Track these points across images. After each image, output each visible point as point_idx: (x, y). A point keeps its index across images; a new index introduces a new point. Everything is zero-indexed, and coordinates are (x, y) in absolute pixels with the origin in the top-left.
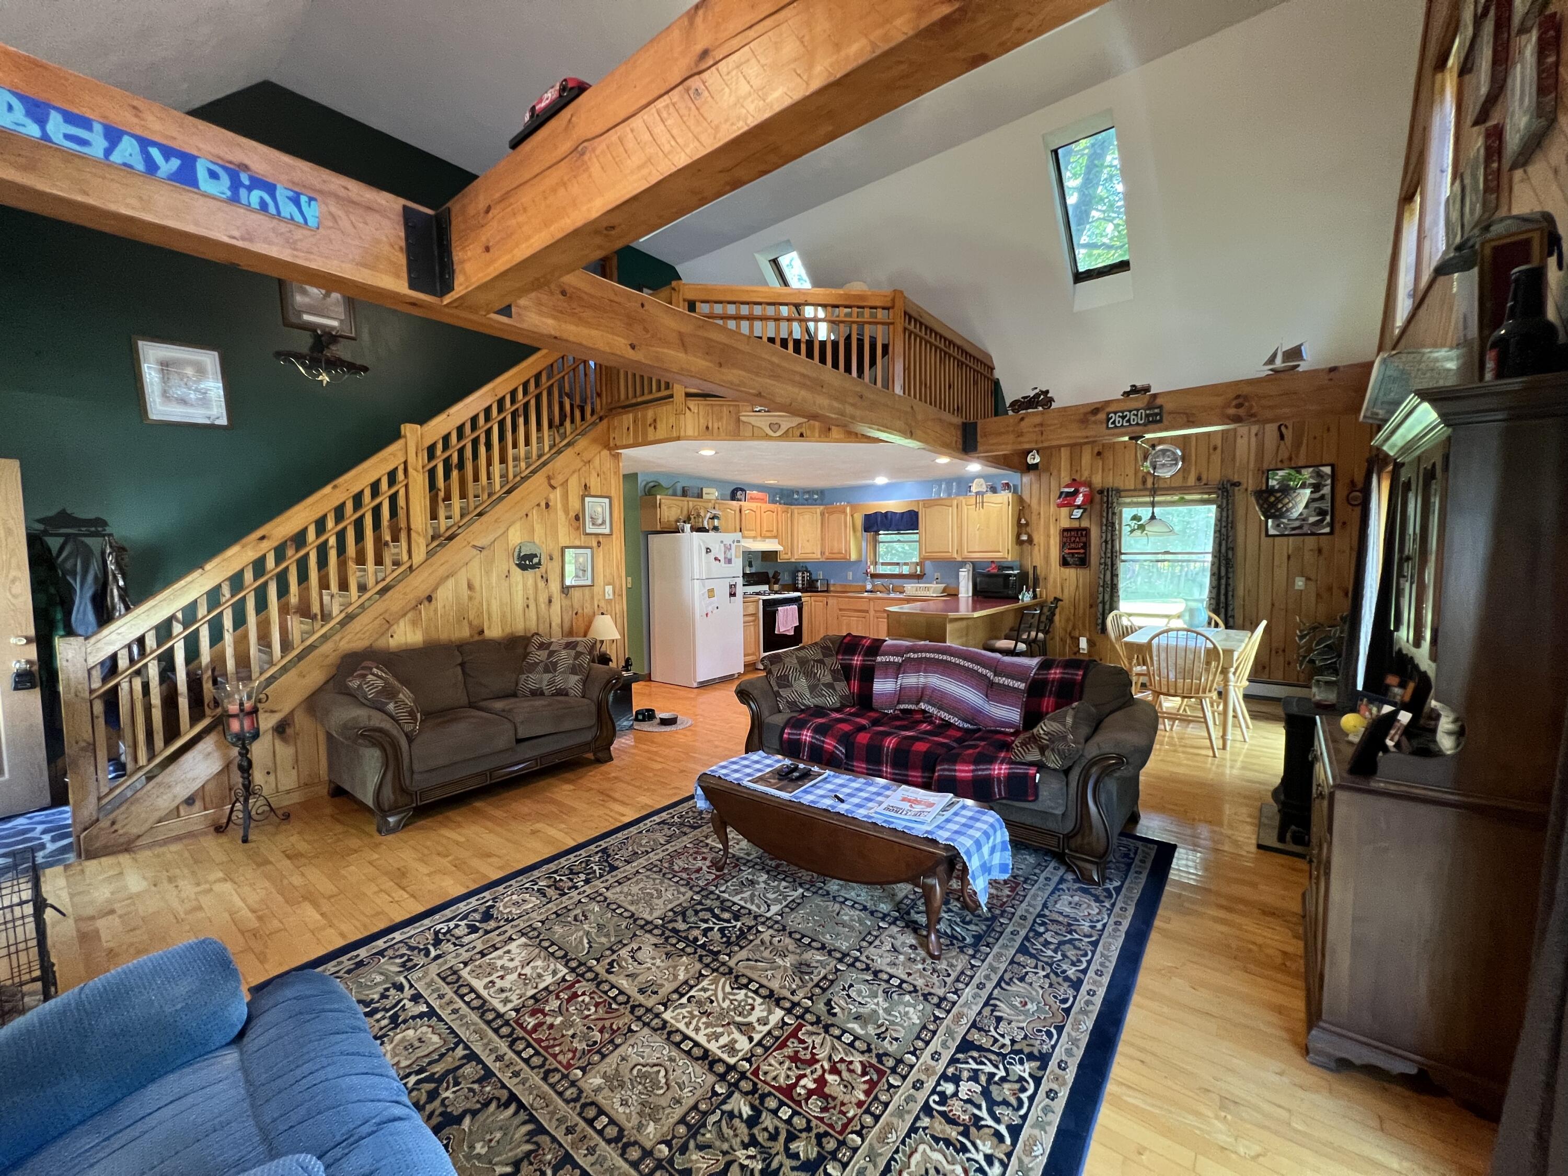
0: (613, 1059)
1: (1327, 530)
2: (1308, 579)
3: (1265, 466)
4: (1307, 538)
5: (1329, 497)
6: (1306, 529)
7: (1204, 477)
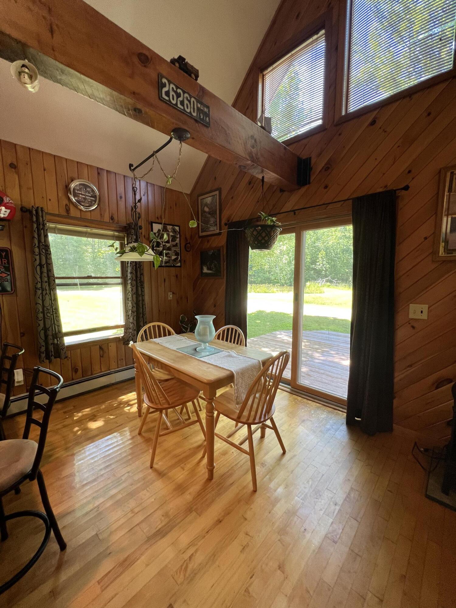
1: (179, 264)
2: (173, 293)
3: (150, 220)
4: (171, 268)
5: (179, 245)
6: (171, 264)
7: (115, 217)
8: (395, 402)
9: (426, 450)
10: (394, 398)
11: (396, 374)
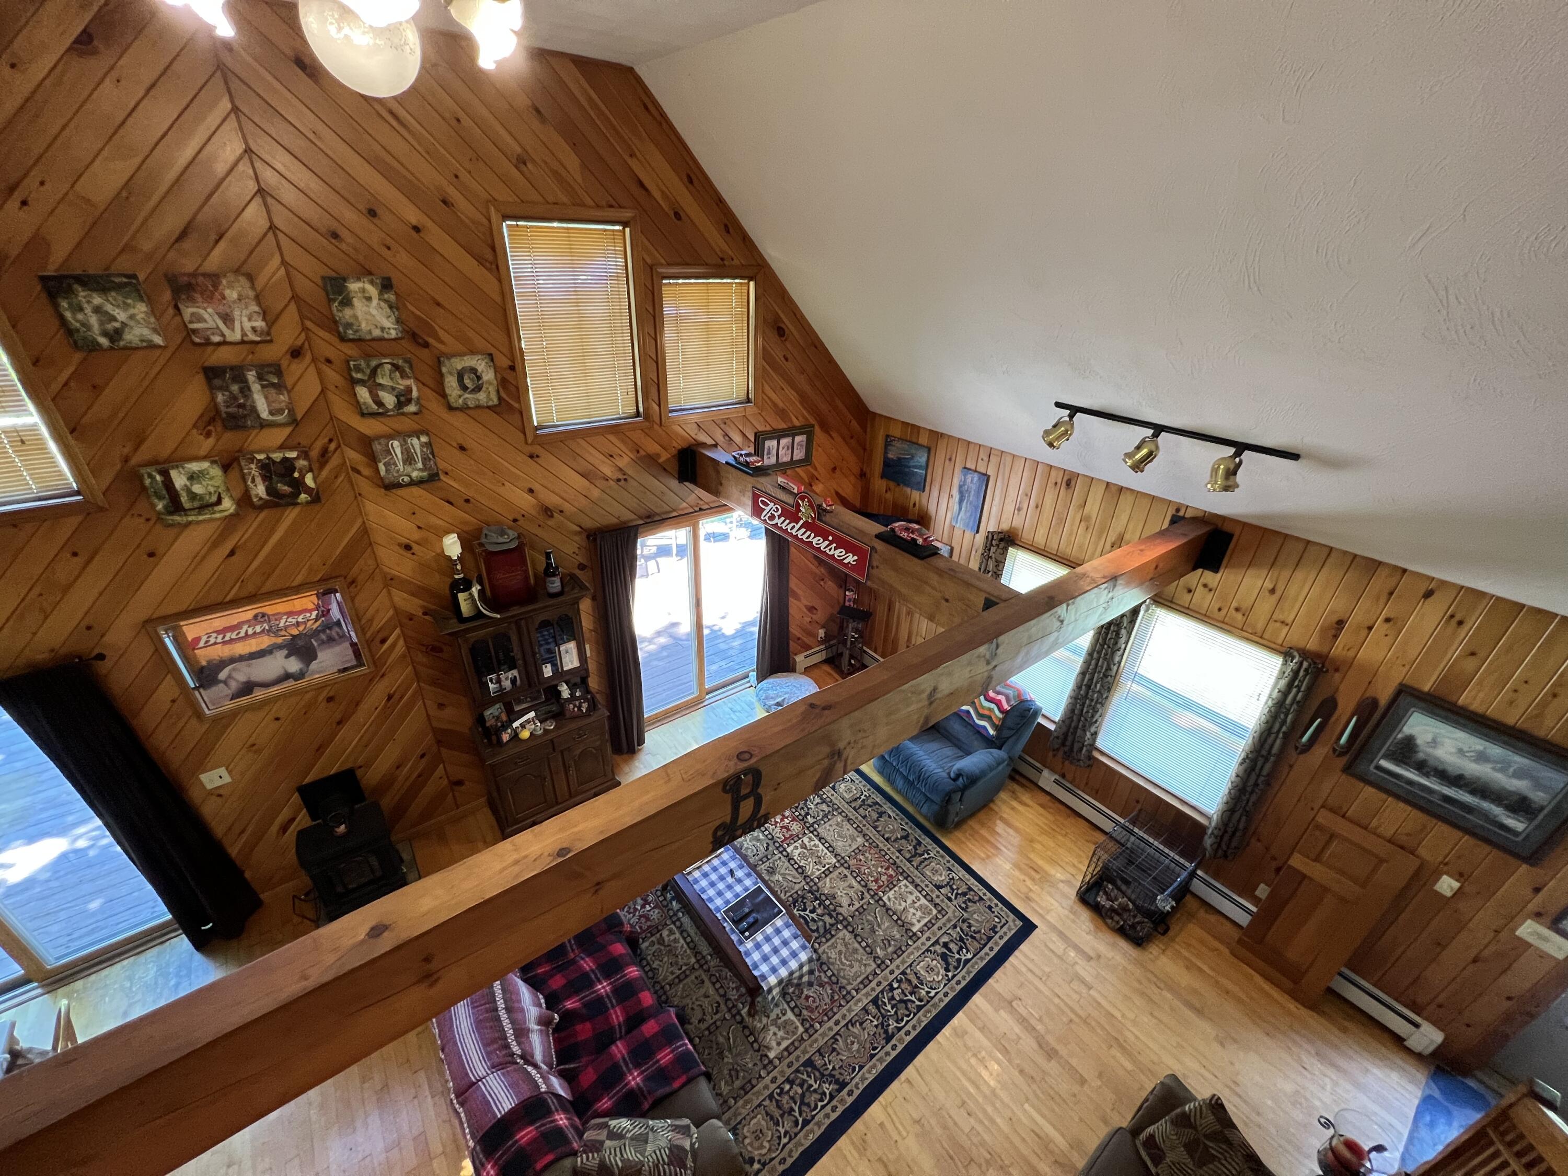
0: (854, 847)
8: (247, 875)
9: (306, 895)
10: (242, 872)
11: (230, 850)
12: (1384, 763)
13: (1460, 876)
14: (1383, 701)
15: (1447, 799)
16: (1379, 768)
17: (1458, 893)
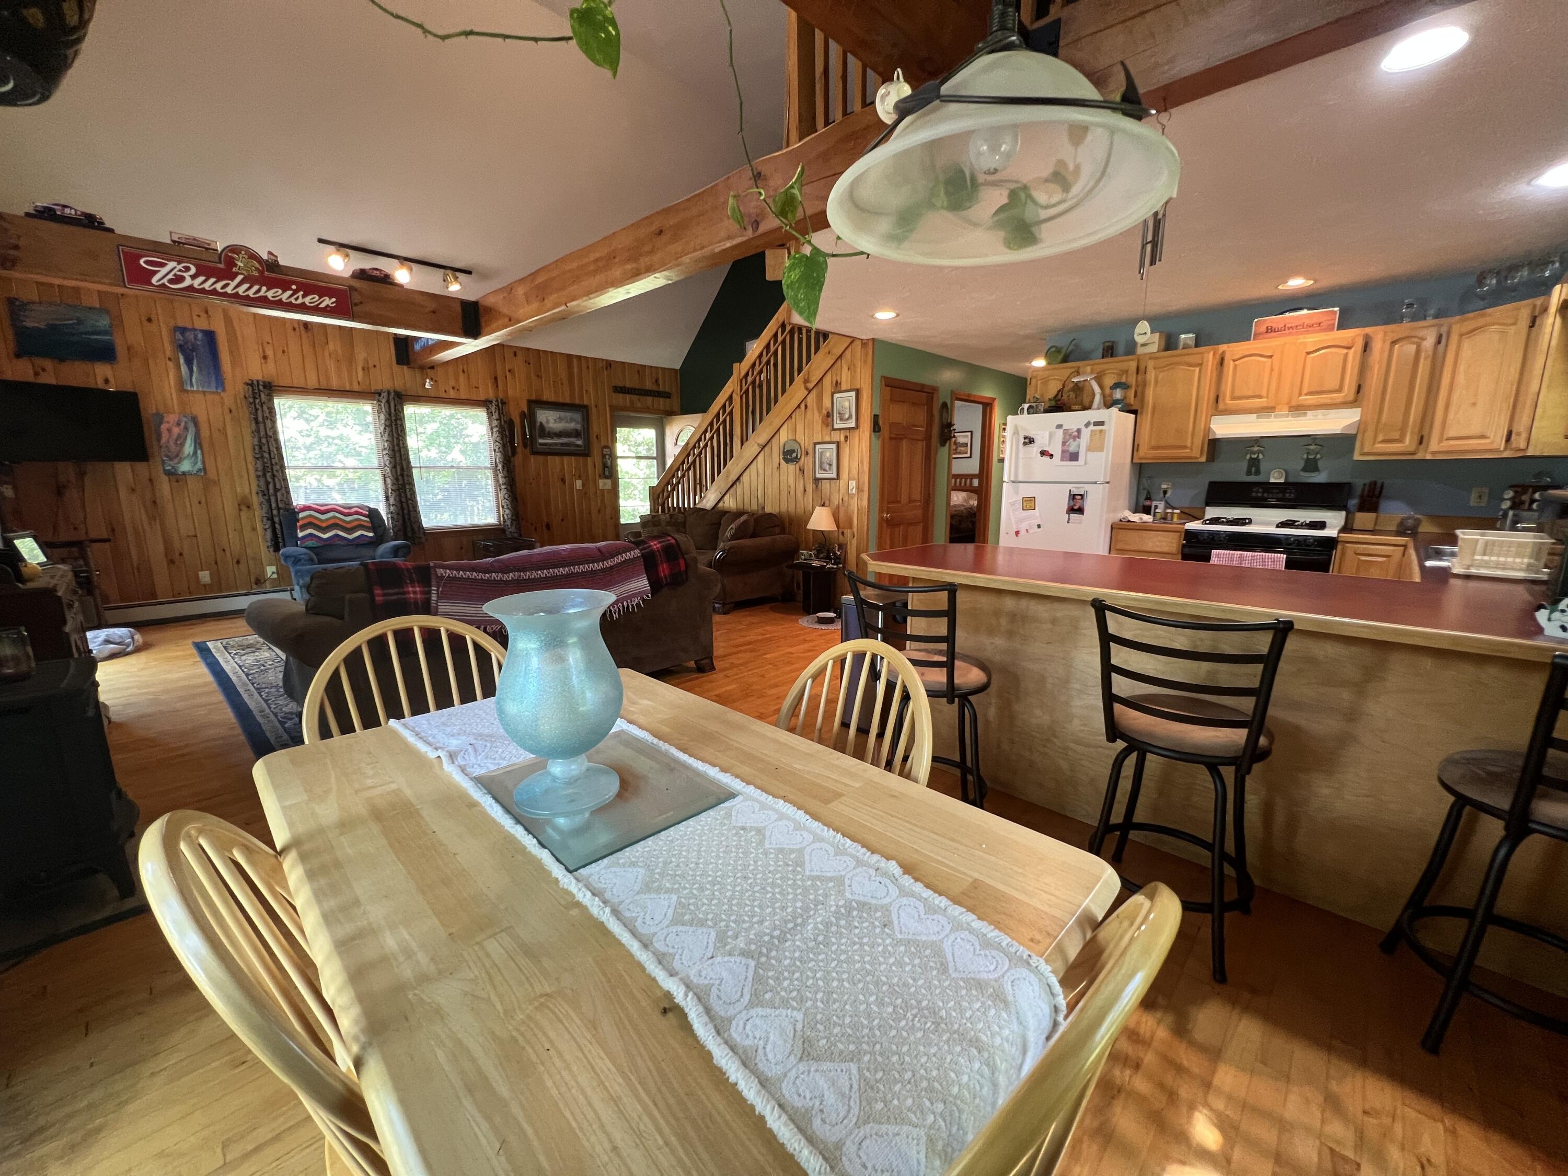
12: (541, 441)
13: (580, 477)
14: (526, 411)
15: (562, 444)
16: (541, 444)
17: (583, 485)
